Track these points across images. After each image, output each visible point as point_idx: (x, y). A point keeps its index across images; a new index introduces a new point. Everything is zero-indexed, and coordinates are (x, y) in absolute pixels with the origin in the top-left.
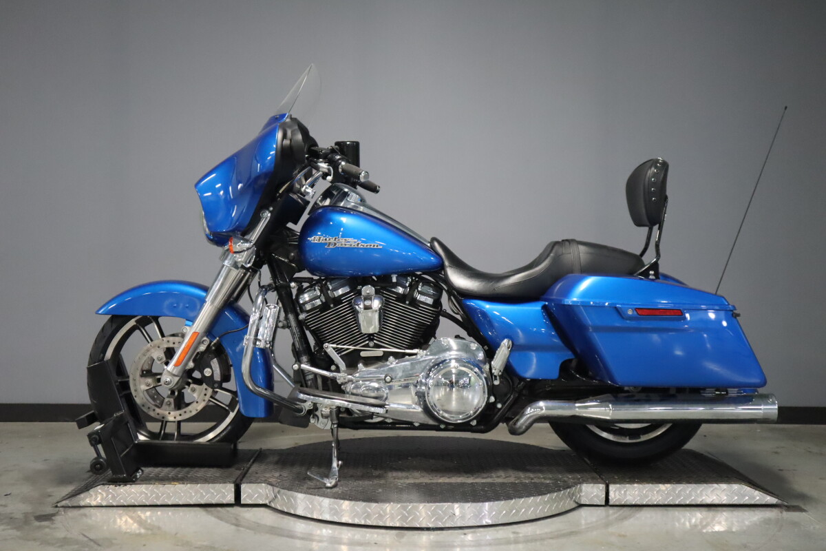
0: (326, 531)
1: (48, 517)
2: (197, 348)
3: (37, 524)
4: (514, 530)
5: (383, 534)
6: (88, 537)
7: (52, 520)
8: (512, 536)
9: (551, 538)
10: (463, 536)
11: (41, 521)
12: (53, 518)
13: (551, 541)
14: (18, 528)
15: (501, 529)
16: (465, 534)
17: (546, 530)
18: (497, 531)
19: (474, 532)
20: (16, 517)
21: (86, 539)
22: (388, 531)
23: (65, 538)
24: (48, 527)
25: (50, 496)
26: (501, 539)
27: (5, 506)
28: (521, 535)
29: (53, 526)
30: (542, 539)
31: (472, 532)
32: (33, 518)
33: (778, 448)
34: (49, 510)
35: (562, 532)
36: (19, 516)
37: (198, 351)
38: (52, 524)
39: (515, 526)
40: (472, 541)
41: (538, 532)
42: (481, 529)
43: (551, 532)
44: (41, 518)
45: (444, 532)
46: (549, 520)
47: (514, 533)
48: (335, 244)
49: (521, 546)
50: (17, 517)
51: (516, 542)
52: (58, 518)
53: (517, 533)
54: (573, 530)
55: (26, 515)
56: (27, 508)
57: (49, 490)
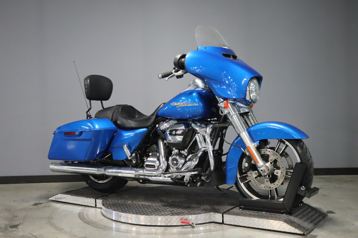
0: (134, 228)
1: (15, 226)
5: (158, 229)
6: (32, 235)
7: (17, 228)
11: (12, 228)
14: (3, 232)
18: (206, 226)
20: (2, 227)
21: (31, 235)
22: (160, 227)
23: (23, 236)
24: (15, 231)
25: (17, 217)
26: (209, 230)
29: (18, 230)
32: (9, 227)
34: (16, 223)
36: (3, 226)
38: (17, 229)
44: (12, 227)
52: (20, 227)
55: (6, 226)
56: (6, 222)
57: (16, 214)
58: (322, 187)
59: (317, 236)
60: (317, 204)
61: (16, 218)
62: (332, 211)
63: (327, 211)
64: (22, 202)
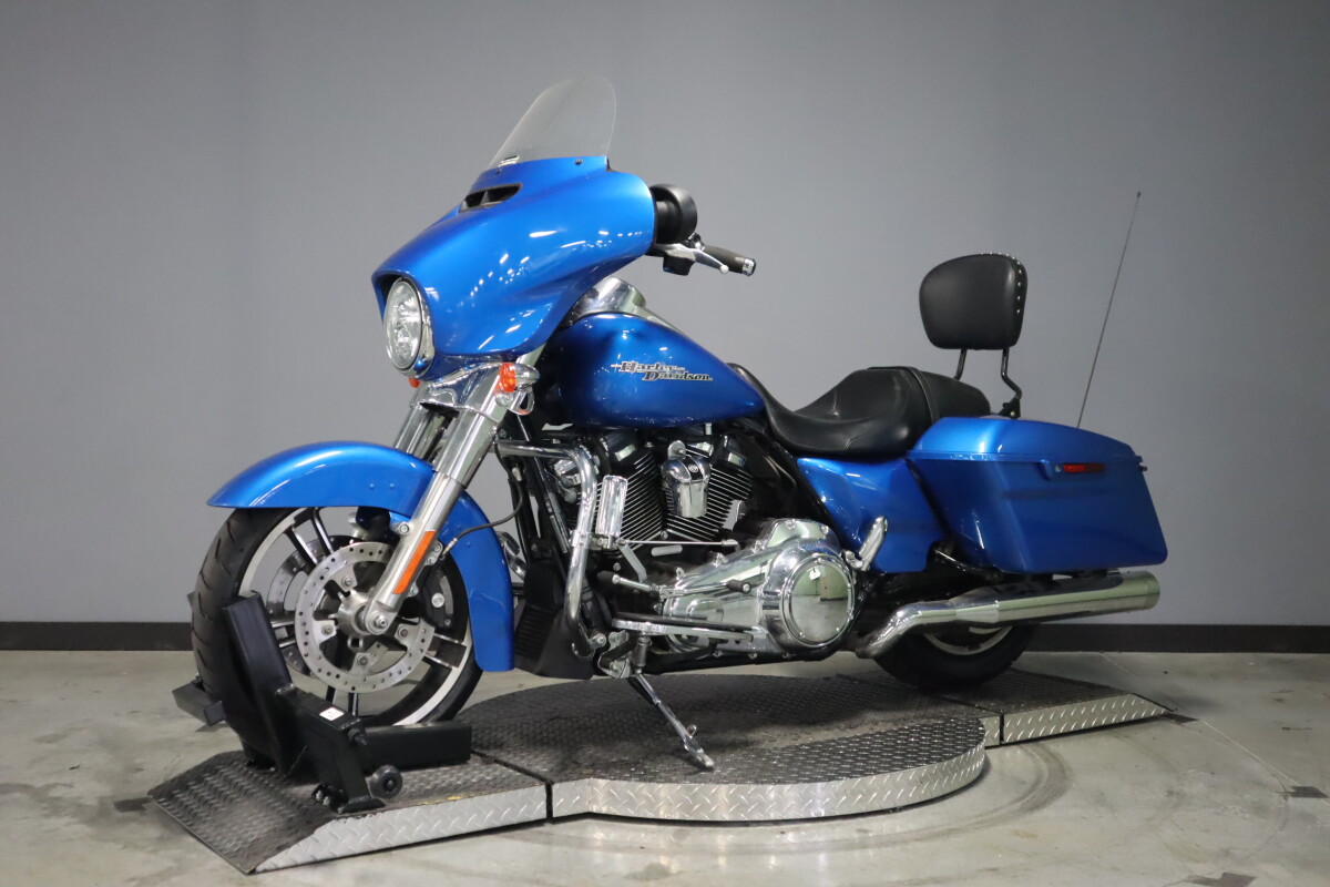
1: (136, 805)
2: (424, 558)
3: (120, 815)
4: (859, 827)
5: (653, 832)
7: (144, 809)
8: (856, 835)
9: (917, 840)
10: (778, 836)
11: (125, 812)
12: (144, 805)
13: (918, 844)
14: (91, 821)
15: (838, 825)
16: (783, 833)
17: (912, 826)
18: (833, 828)
19: (797, 830)
20: (86, 804)
22: (662, 827)
23: (162, 839)
24: (136, 820)
25: (139, 770)
26: (839, 841)
27: (71, 786)
28: (871, 835)
29: (144, 819)
30: (905, 842)
31: (793, 830)
32: (113, 807)
33: (1281, 692)
35: (937, 830)
36: (92, 802)
37: (426, 564)
38: (143, 815)
39: (861, 820)
40: (793, 844)
41: (898, 830)
42: (808, 825)
43: (918, 830)
44: (125, 806)
45: (751, 829)
46: (915, 810)
47: (860, 831)
48: (657, 375)
49: (871, 852)
50: (89, 803)
51: (863, 845)
52: (151, 806)
53: (866, 831)
54: (953, 827)
55: (102, 801)
56: (104, 790)
57: (138, 761)
58: (1282, 696)
59: (1251, 879)
60: (1257, 761)
61: (139, 775)
62: (1317, 790)
63: (1294, 788)
64: (158, 716)
